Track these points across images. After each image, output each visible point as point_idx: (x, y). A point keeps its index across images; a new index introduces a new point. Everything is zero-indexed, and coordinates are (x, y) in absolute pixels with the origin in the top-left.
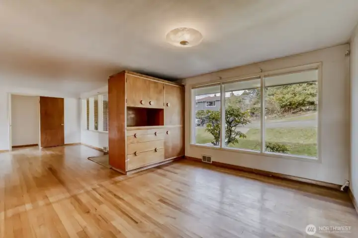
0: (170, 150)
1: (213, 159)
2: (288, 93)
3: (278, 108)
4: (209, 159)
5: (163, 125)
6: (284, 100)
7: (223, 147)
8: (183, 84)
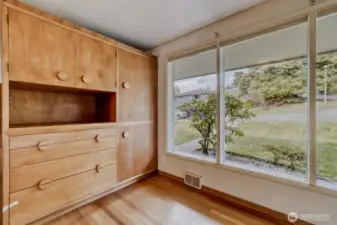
0: (130, 164)
1: (203, 182)
2: (272, 86)
3: (263, 101)
4: (197, 181)
5: (115, 121)
6: (269, 92)
7: (222, 162)
8: (154, 54)
